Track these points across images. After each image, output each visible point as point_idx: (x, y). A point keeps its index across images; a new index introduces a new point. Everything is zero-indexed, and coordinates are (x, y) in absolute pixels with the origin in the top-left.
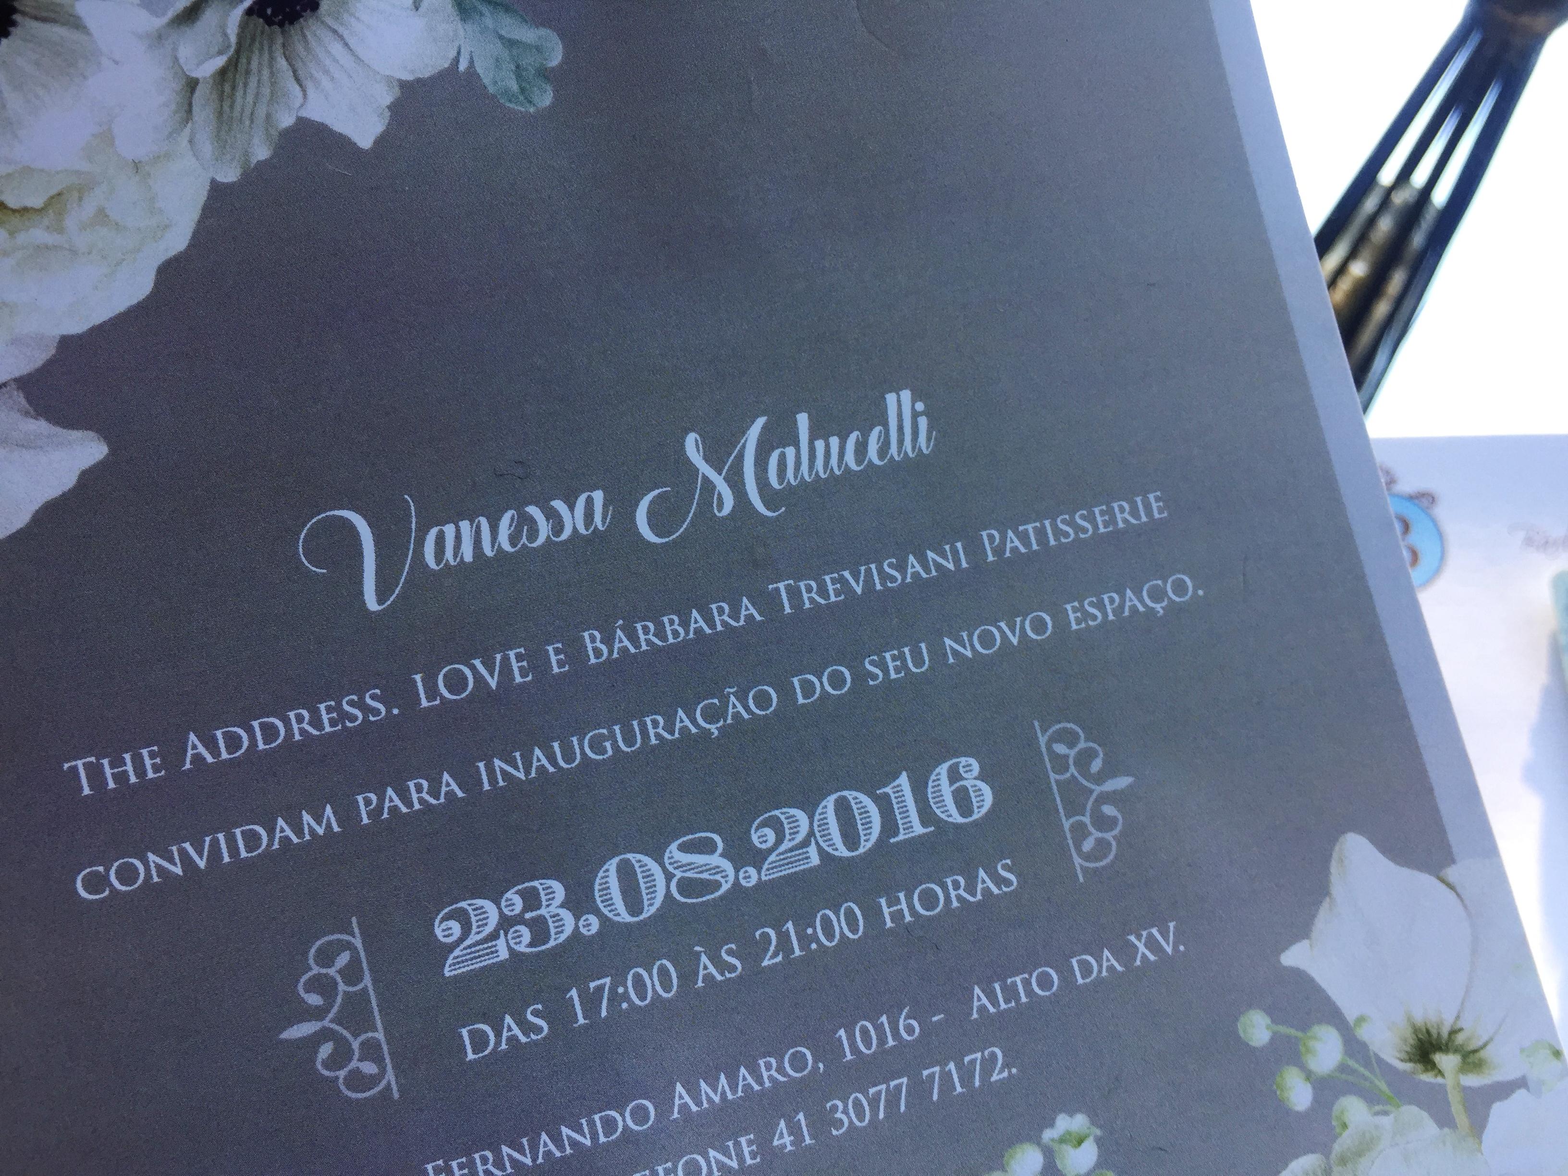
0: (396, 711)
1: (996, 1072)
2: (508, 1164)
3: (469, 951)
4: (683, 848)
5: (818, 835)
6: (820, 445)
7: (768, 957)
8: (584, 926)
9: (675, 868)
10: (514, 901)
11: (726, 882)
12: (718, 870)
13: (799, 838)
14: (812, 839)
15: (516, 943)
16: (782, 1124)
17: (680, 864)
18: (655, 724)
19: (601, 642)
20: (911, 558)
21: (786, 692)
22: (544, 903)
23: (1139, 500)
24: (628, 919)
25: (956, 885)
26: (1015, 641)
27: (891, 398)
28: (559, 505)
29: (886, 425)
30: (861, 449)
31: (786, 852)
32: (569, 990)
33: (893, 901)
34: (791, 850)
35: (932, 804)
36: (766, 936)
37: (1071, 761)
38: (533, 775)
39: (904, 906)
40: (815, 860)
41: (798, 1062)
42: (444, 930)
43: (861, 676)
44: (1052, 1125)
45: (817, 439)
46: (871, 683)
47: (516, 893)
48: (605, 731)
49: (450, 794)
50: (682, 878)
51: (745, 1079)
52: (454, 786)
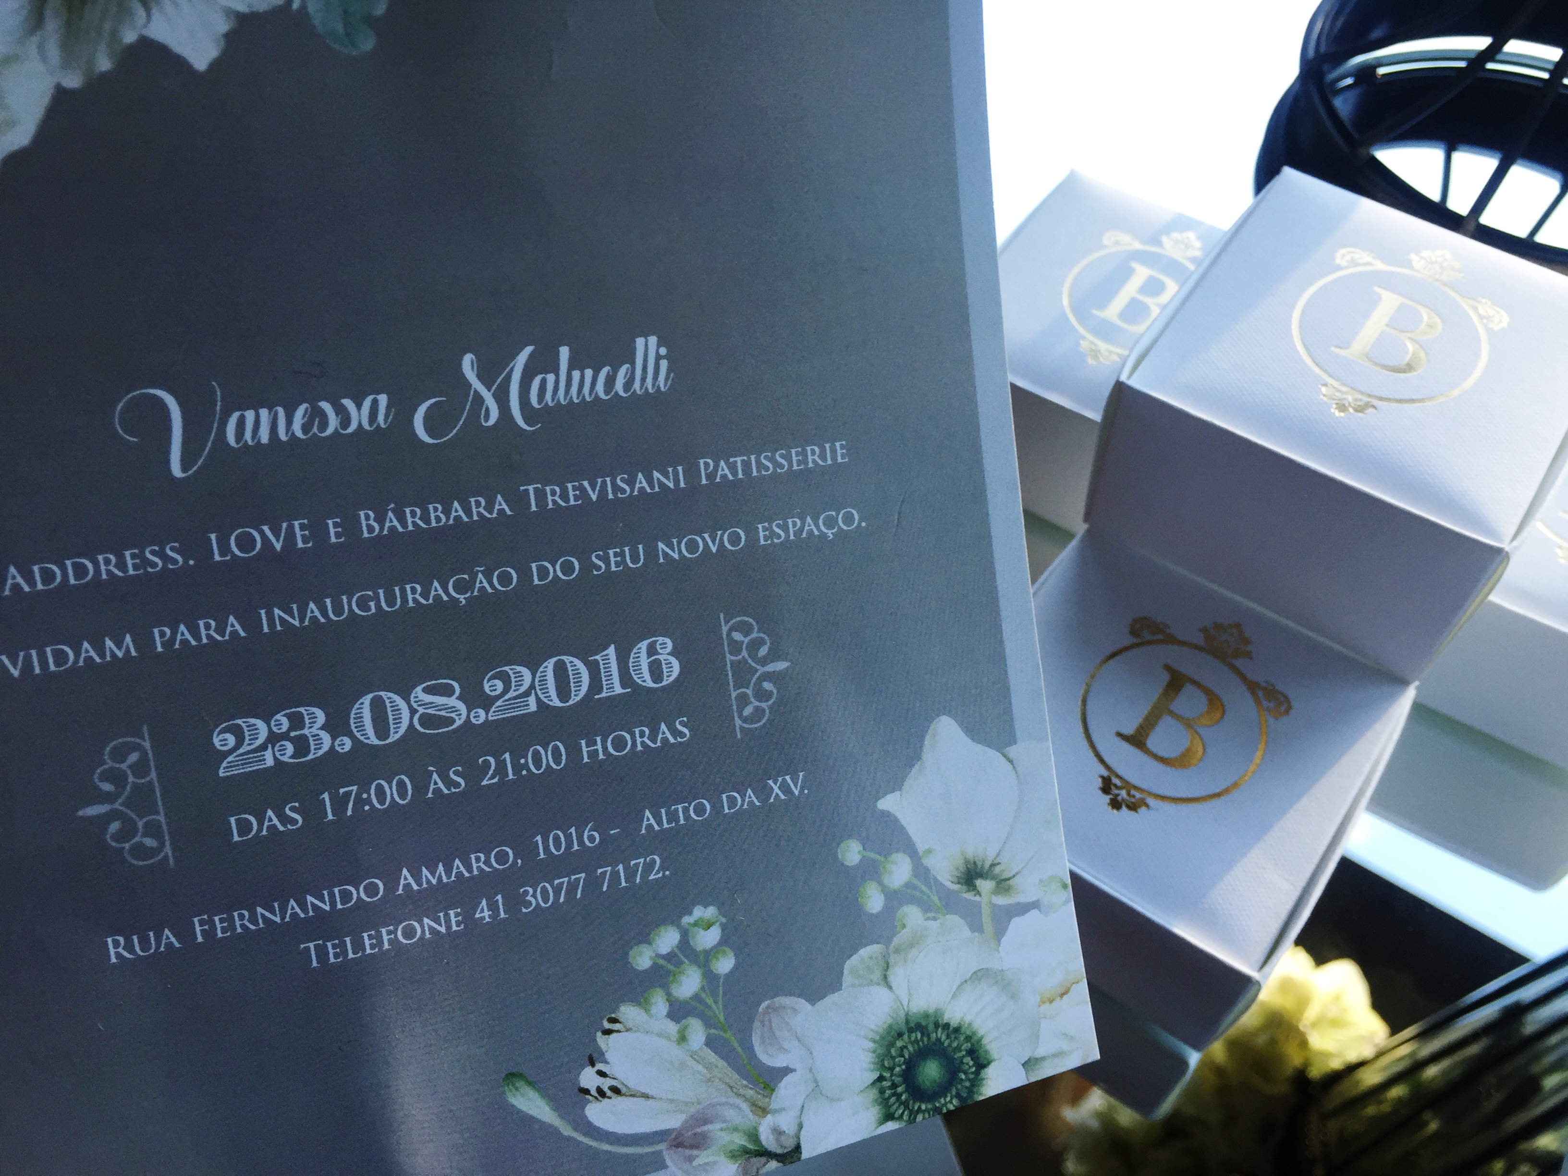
0: (191, 562)
1: (654, 873)
2: (260, 921)
3: (241, 758)
4: (427, 691)
5: (538, 688)
6: (576, 374)
7: (487, 778)
8: (339, 745)
9: (419, 706)
10: (282, 722)
11: (460, 719)
12: (453, 709)
13: (522, 689)
14: (533, 691)
15: (281, 755)
16: (484, 902)
17: (423, 703)
18: (414, 591)
19: (375, 520)
20: (640, 475)
21: (524, 574)
22: (307, 725)
23: (827, 446)
24: (376, 742)
25: (642, 734)
26: (714, 549)
27: (640, 342)
28: (348, 403)
29: (633, 364)
30: (610, 382)
31: (510, 699)
32: (322, 794)
33: (591, 743)
34: (515, 698)
35: (631, 671)
36: (486, 762)
37: (744, 646)
38: (307, 623)
39: (599, 747)
40: (533, 707)
41: (502, 858)
42: (221, 741)
43: (588, 566)
44: (690, 913)
45: (574, 369)
46: (595, 573)
47: (284, 716)
48: (370, 593)
49: (234, 633)
50: (424, 713)
51: (458, 868)
52: (238, 627)
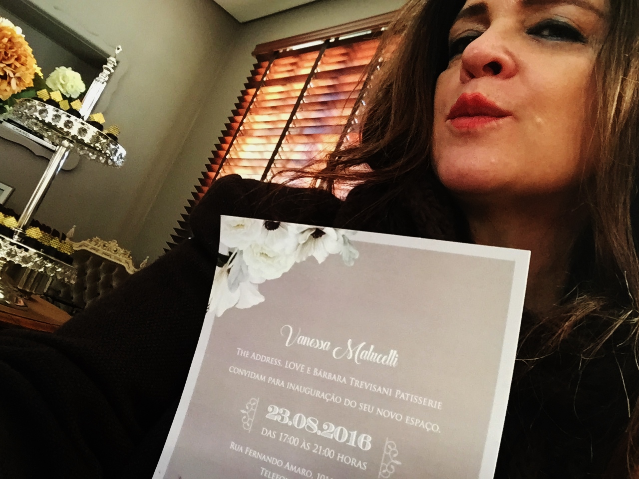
0: (281, 366)
2: (257, 456)
3: (271, 415)
4: (312, 420)
5: (335, 433)
7: (314, 450)
8: (289, 423)
9: (308, 422)
11: (315, 431)
12: (315, 428)
13: (332, 431)
15: (278, 419)
18: (318, 393)
19: (317, 372)
20: (380, 387)
21: (343, 401)
22: (286, 414)
23: (436, 402)
24: (297, 427)
25: (354, 461)
26: (392, 418)
27: (392, 351)
28: (322, 342)
29: (388, 356)
30: (381, 358)
32: (281, 433)
34: (329, 432)
35: (358, 441)
36: (316, 446)
37: (390, 451)
38: (295, 390)
39: (342, 458)
40: (332, 438)
41: (309, 474)
42: (270, 409)
43: (358, 406)
45: (373, 352)
46: (359, 409)
47: (283, 410)
48: (310, 389)
50: (308, 425)
51: (298, 470)
52: (283, 384)
